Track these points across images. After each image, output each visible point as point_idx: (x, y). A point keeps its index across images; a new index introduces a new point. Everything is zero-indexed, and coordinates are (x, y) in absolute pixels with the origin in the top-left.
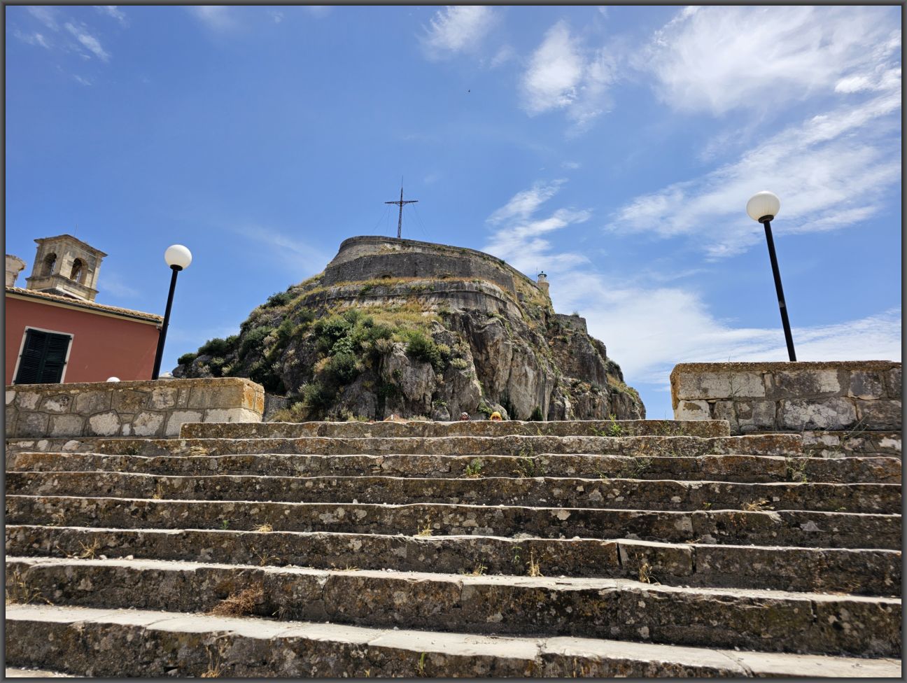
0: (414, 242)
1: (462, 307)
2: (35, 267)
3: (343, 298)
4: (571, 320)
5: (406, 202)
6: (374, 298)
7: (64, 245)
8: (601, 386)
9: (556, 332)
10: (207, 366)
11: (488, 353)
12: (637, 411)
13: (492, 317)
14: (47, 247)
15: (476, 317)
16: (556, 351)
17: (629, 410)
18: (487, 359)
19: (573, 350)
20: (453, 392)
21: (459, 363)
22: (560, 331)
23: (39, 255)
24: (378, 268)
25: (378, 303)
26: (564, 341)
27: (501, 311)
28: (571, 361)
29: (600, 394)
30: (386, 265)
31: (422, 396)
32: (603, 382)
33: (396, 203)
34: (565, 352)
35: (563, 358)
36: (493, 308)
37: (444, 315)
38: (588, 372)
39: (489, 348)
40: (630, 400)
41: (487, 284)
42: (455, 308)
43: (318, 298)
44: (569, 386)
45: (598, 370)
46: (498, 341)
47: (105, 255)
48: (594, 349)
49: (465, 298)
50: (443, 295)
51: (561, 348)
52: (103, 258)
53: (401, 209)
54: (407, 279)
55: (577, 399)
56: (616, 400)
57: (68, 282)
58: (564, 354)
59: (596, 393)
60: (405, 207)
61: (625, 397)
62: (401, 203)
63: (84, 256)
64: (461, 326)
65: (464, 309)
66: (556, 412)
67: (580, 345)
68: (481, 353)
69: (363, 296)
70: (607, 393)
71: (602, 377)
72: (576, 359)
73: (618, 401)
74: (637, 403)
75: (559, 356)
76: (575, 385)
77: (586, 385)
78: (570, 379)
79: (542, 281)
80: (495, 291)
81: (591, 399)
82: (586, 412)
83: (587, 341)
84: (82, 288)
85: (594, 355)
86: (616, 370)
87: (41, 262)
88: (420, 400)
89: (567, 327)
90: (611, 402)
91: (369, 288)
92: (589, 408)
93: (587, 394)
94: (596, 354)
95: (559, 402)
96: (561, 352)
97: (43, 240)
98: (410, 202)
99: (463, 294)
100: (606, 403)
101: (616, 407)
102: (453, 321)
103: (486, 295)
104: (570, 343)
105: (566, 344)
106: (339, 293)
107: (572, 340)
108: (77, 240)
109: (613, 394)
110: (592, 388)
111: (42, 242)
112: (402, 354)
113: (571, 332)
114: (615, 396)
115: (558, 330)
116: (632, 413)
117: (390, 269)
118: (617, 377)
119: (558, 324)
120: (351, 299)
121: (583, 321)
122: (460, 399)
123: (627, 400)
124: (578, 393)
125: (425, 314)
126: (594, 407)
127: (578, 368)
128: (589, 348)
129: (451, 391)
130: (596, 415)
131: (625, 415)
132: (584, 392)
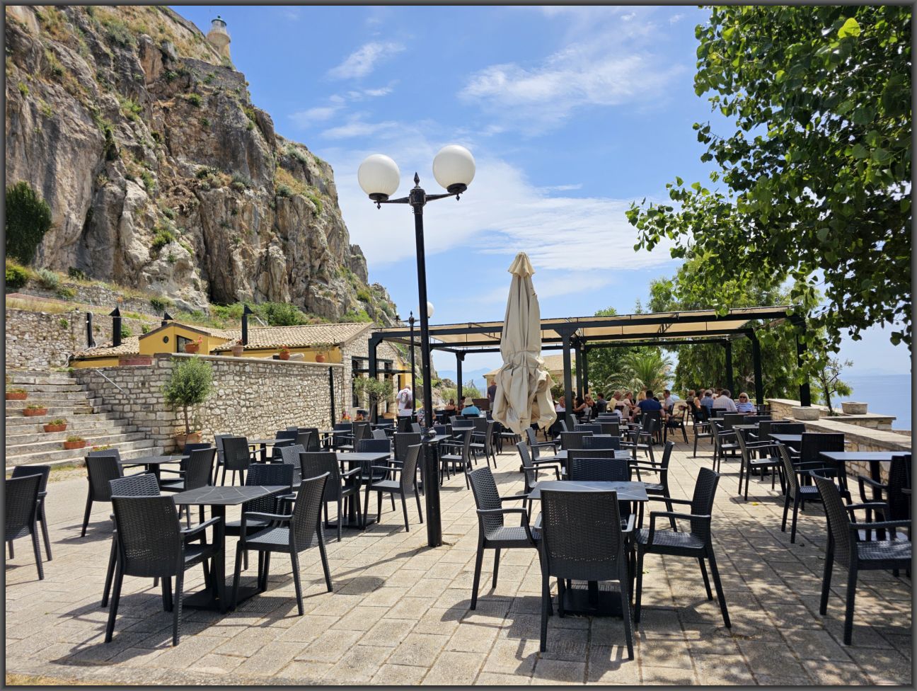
4: (216, 73)
8: (254, 181)
9: (185, 89)
12: (319, 227)
16: (175, 118)
17: (304, 222)
19: (210, 121)
22: (192, 88)
26: (194, 103)
28: (204, 136)
29: (251, 193)
32: (259, 176)
34: (194, 121)
35: (188, 131)
38: (234, 157)
40: (307, 208)
44: (192, 176)
45: (251, 155)
48: (247, 120)
51: (188, 114)
55: (199, 198)
56: (283, 205)
58: (190, 124)
59: (239, 190)
61: (296, 201)
66: (106, 207)
67: (222, 112)
70: (265, 192)
71: (259, 168)
72: (212, 135)
73: (287, 208)
75: (181, 127)
76: (202, 175)
77: (224, 176)
78: (197, 167)
79: (217, 31)
81: (227, 200)
82: (218, 220)
83: (235, 106)
85: (244, 130)
86: (300, 166)
89: (207, 82)
90: (275, 209)
92: (223, 213)
93: (221, 190)
94: (249, 129)
95: (116, 189)
96: (185, 121)
100: (261, 209)
101: (283, 217)
104: (204, 108)
105: (196, 109)
107: (210, 102)
109: (279, 198)
110: (234, 181)
113: (211, 90)
114: (279, 201)
115: (188, 86)
116: (309, 227)
118: (300, 176)
119: (188, 74)
121: (241, 78)
123: (301, 207)
124: (203, 188)
126: (234, 213)
127: (216, 149)
128: (238, 118)
130: (237, 227)
131: (297, 230)
132: (214, 186)
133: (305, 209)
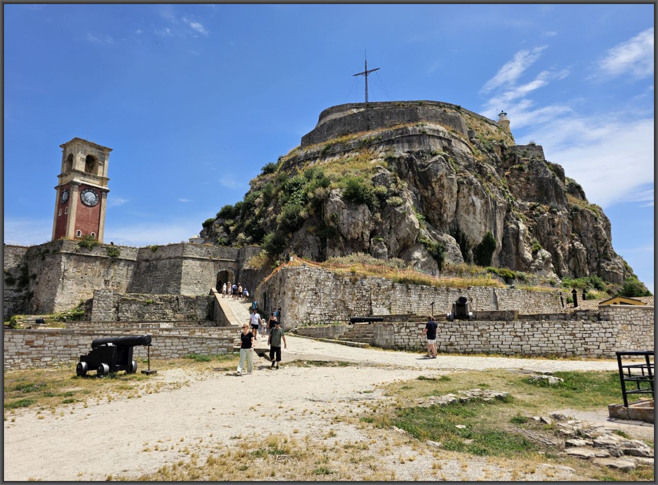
0: (376, 103)
1: (406, 150)
2: (63, 167)
3: (310, 159)
4: (528, 149)
5: (370, 71)
6: (334, 155)
7: (76, 146)
8: (560, 206)
9: (513, 163)
10: (222, 227)
11: (433, 188)
12: (600, 226)
13: (435, 155)
14: (68, 150)
15: (420, 157)
16: (513, 180)
17: (591, 225)
18: (433, 194)
19: (530, 177)
20: (391, 228)
21: (394, 201)
22: (517, 161)
23: (64, 157)
24: (338, 128)
25: (337, 158)
26: (521, 169)
27: (445, 149)
28: (529, 186)
29: (559, 213)
30: (344, 125)
31: (360, 235)
32: (562, 203)
33: (362, 74)
34: (523, 179)
35: (520, 185)
36: (436, 146)
37: (390, 160)
38: (547, 194)
39: (433, 184)
40: (592, 216)
41: (430, 126)
42: (400, 152)
43: (291, 162)
44: (527, 210)
45: (556, 191)
46: (442, 176)
47: (111, 150)
48: (551, 172)
49: (410, 142)
50: (390, 142)
51: (519, 176)
52: (110, 153)
53: (366, 78)
54: (360, 134)
55: (535, 221)
56: (577, 217)
57: (83, 174)
58: (521, 181)
59: (555, 213)
60: (370, 75)
61: (585, 213)
62: (366, 73)
63: (94, 153)
64: (406, 168)
65: (408, 152)
66: (510, 235)
67: (537, 171)
68: (427, 190)
69: (324, 154)
70: (567, 212)
71: (561, 198)
72: (533, 185)
73: (580, 218)
74: (600, 218)
75: (517, 184)
76: (533, 208)
77: (545, 207)
78: (528, 204)
79: (503, 120)
80: (438, 131)
81: (549, 219)
82: (546, 232)
83: (544, 166)
84: (96, 178)
85: (551, 178)
86: (577, 190)
87: (65, 162)
88: (358, 238)
89: (524, 156)
90: (572, 220)
91: (328, 147)
92: (548, 227)
93: (546, 215)
94: (554, 177)
95: (513, 226)
96: (518, 180)
97: (64, 145)
98: (373, 71)
99: (407, 138)
100: (566, 221)
101: (577, 224)
102: (399, 164)
103: (429, 136)
104: (526, 171)
105: (523, 172)
106: (306, 155)
107: (529, 167)
108: (85, 141)
109: (574, 213)
110: (550, 209)
111: (64, 146)
112: (337, 199)
113: (528, 160)
114: (575, 214)
115: (515, 160)
116: (595, 227)
117: (347, 128)
118: (578, 196)
119: (514, 154)
120: (315, 159)
121: (540, 148)
122: (397, 234)
123: (588, 216)
124: (537, 215)
125: (373, 162)
126: (554, 226)
127: (536, 192)
128: (546, 172)
129: (389, 227)
130: (556, 234)
131: (587, 230)
132: (542, 213)
133: (591, 217)
